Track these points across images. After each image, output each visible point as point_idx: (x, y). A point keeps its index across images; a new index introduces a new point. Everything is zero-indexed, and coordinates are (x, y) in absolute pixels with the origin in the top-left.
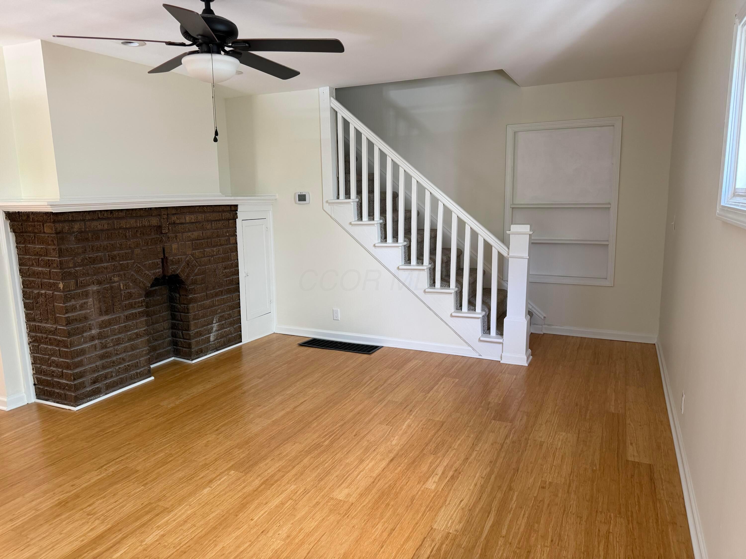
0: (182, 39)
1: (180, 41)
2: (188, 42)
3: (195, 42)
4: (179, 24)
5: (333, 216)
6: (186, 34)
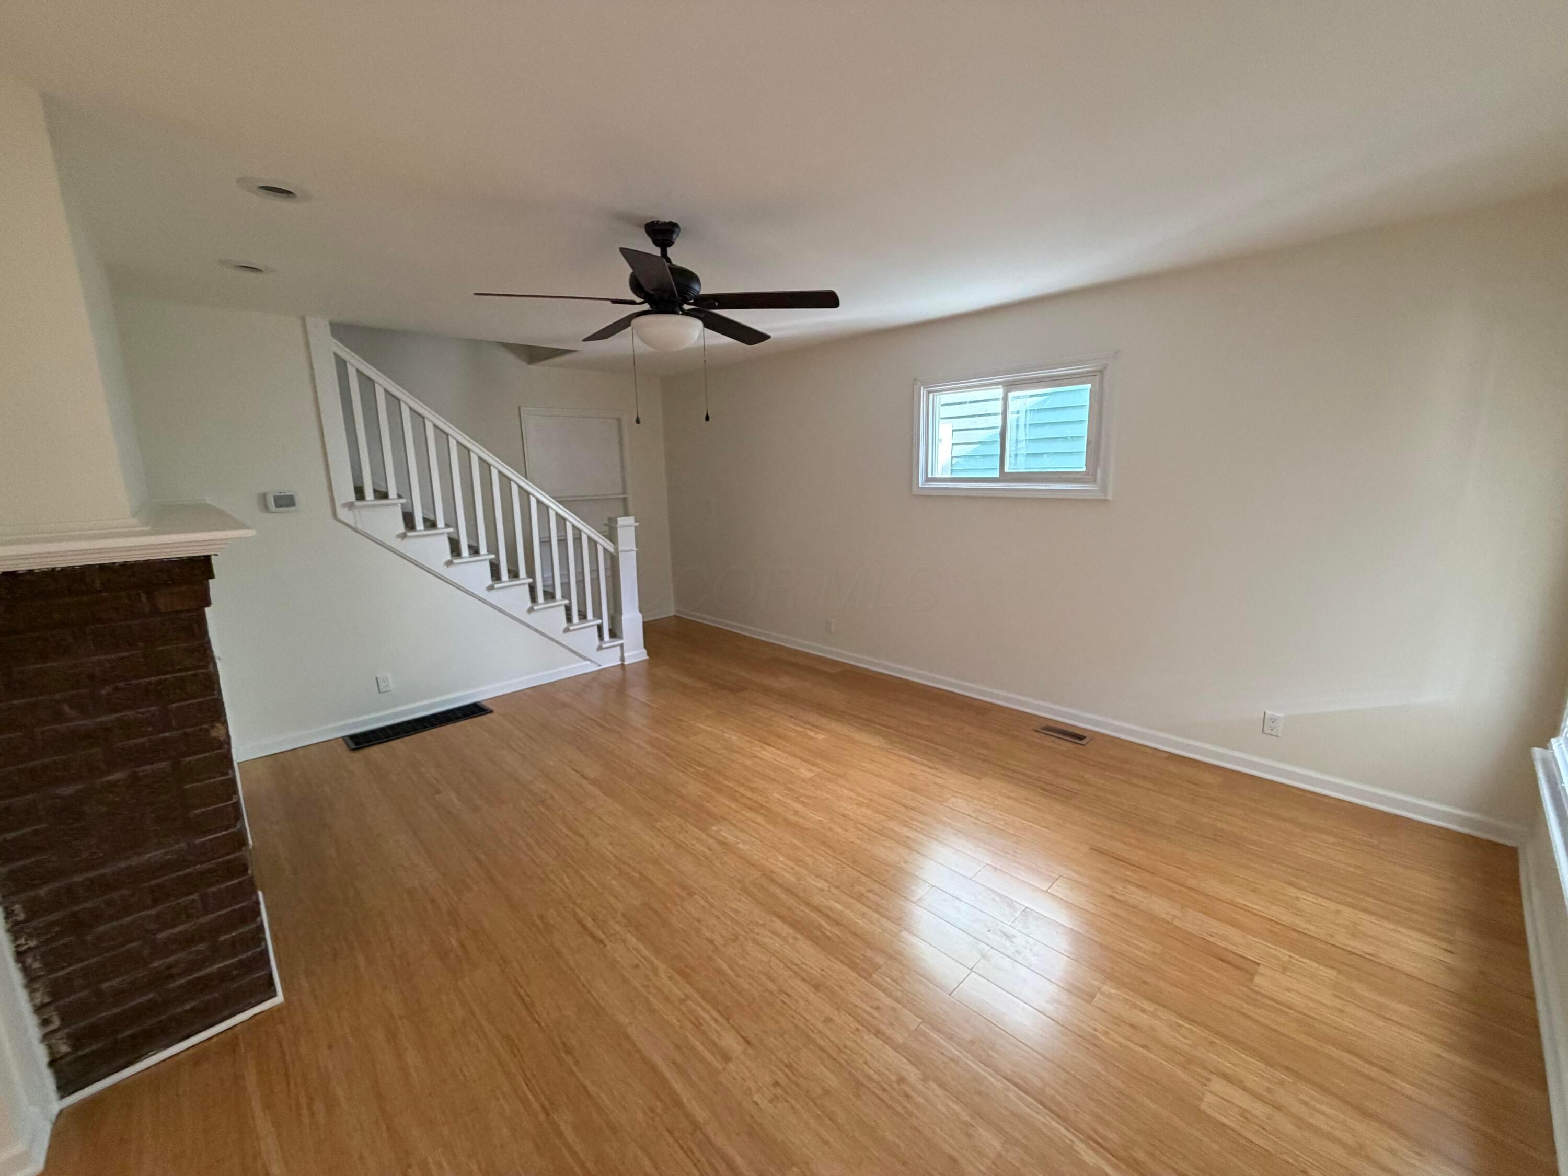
0: (631, 296)
1: (629, 298)
2: (639, 300)
3: (647, 298)
4: (630, 271)
5: (360, 527)
6: (636, 286)
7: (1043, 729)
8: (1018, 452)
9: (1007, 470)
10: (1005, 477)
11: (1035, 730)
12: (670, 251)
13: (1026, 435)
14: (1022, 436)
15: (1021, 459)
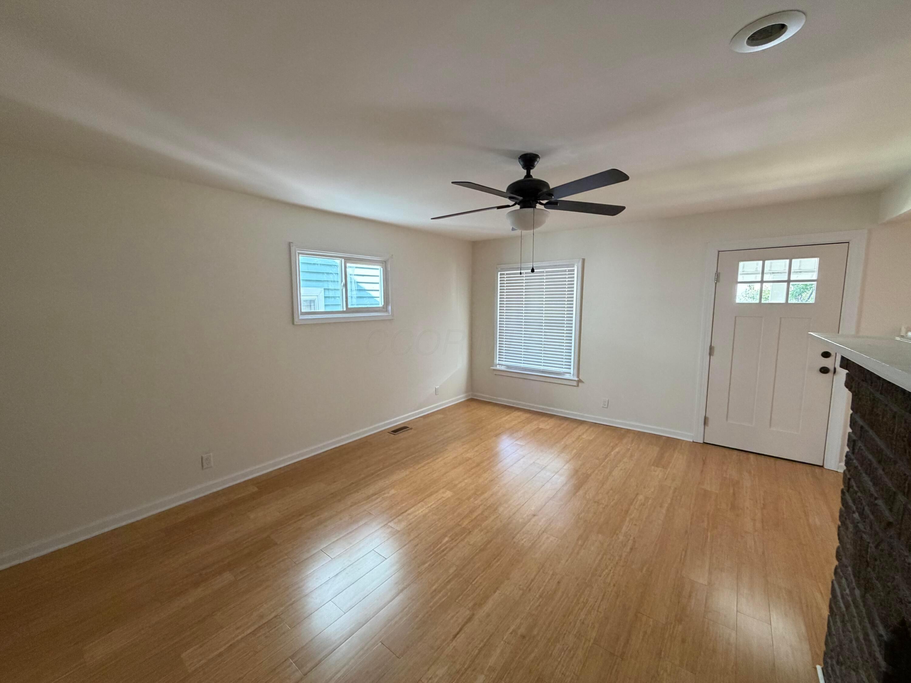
7: (392, 432)
8: (353, 296)
9: (349, 306)
10: (349, 311)
11: (389, 433)
12: (532, 172)
13: (355, 288)
14: (354, 288)
15: (354, 301)
